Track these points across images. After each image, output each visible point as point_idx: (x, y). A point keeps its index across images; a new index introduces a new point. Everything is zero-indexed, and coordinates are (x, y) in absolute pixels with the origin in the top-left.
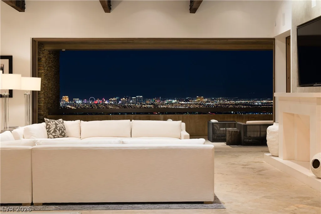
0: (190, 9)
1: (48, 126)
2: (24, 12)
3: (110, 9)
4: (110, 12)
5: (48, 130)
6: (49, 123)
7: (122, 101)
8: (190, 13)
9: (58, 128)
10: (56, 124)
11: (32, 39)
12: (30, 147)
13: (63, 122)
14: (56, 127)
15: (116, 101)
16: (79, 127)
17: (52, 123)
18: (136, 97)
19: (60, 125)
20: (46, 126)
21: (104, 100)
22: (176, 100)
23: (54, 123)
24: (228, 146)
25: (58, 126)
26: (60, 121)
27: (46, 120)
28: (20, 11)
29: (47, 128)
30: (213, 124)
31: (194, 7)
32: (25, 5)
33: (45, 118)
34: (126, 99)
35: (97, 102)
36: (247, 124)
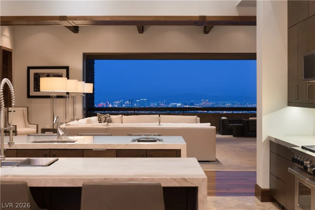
0: (204, 31)
1: (100, 119)
2: (78, 33)
3: (143, 31)
4: (142, 33)
5: (99, 121)
6: (100, 117)
7: (126, 104)
8: (204, 33)
9: (107, 120)
10: (105, 118)
11: (84, 53)
12: (106, 127)
13: (110, 116)
14: (106, 120)
15: (119, 104)
16: (121, 120)
17: (103, 117)
18: (140, 100)
19: (108, 118)
20: (98, 118)
21: (108, 103)
22: (180, 104)
23: (104, 116)
24: (234, 138)
25: (107, 119)
26: (108, 115)
27: (99, 115)
28: (75, 33)
29: (99, 120)
30: (223, 120)
31: (207, 30)
32: (79, 28)
33: (97, 113)
34: (130, 102)
35: (101, 105)
36: (249, 120)
